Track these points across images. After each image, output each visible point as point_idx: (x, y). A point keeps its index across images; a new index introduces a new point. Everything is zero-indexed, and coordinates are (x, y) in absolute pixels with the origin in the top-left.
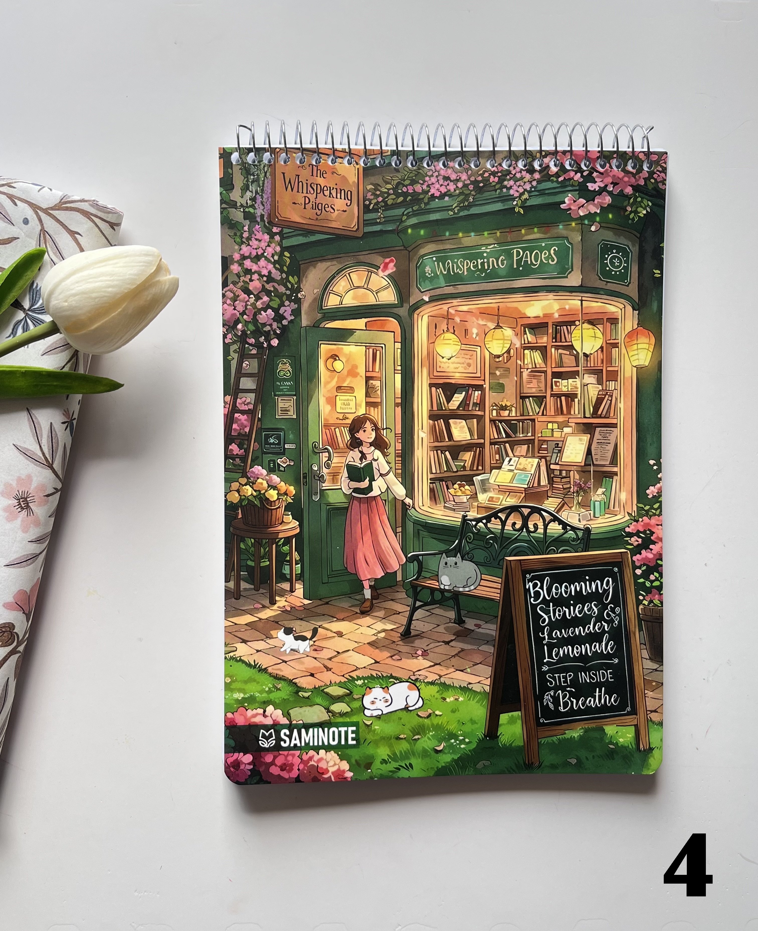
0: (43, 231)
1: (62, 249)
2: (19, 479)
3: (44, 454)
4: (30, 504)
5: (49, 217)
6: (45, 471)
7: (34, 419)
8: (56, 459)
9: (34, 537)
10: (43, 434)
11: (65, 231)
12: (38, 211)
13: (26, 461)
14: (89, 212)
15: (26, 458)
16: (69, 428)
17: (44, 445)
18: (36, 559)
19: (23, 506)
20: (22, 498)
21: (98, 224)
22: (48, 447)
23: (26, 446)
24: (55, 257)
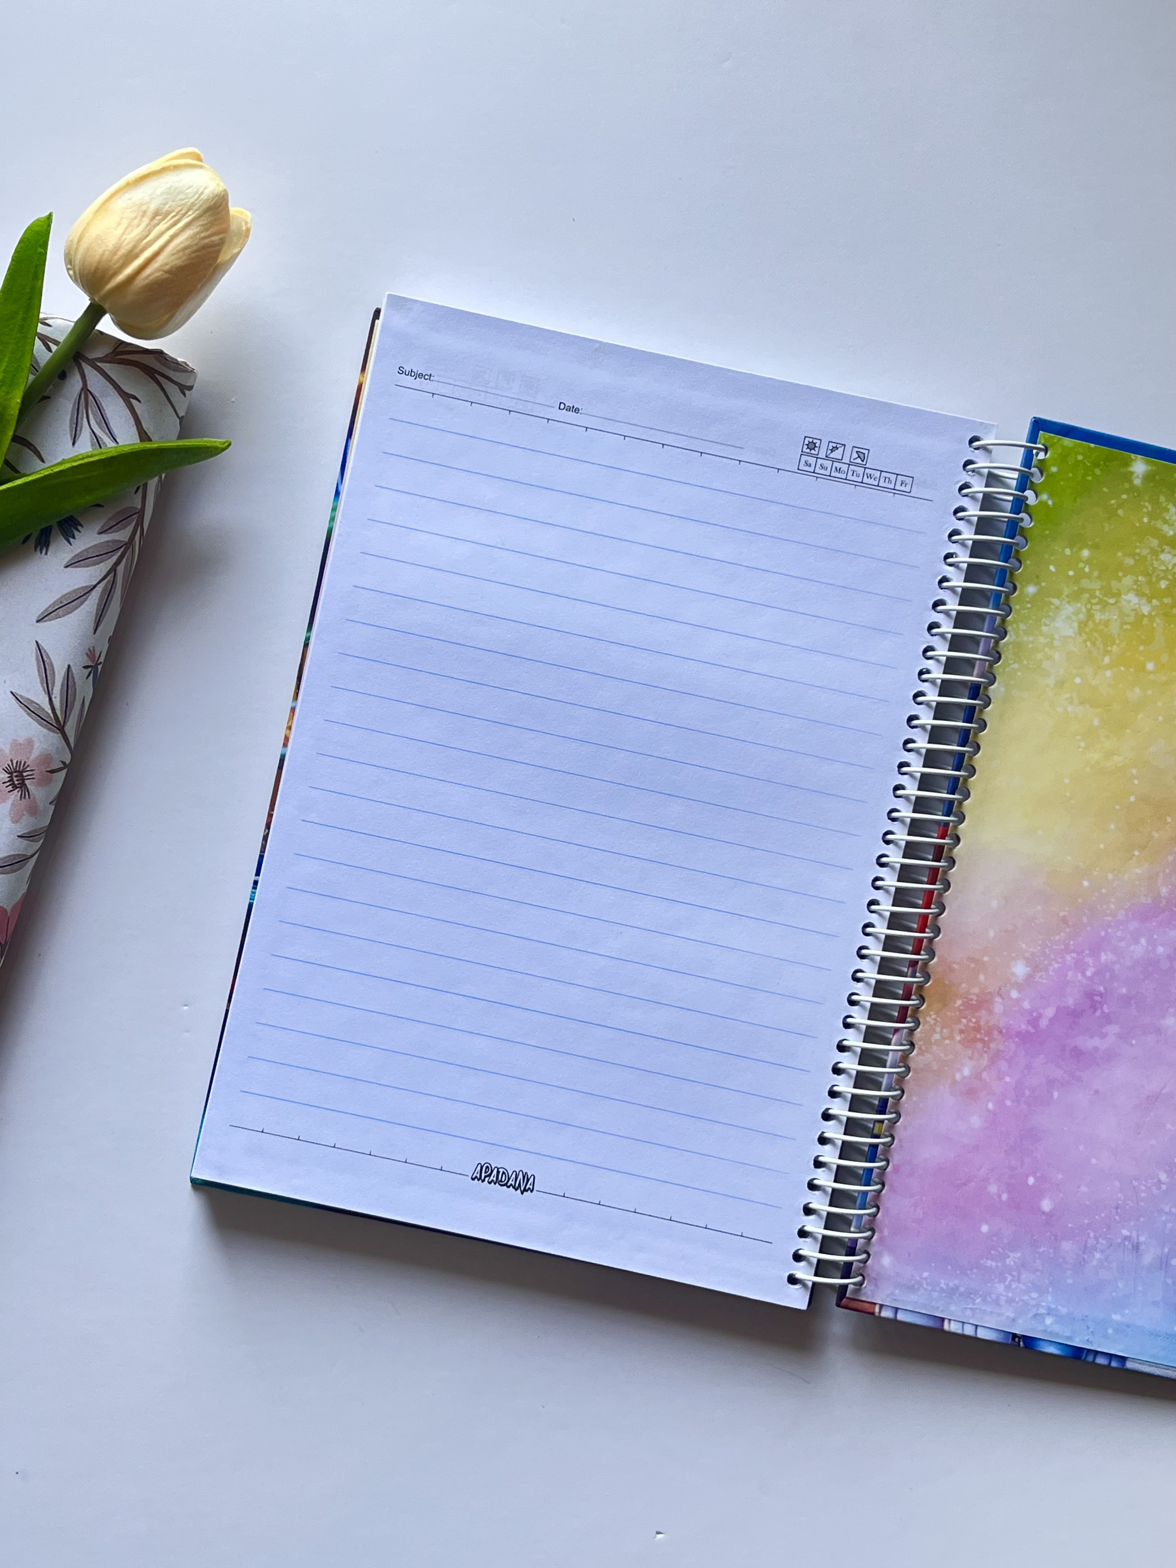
0: (85, 389)
1: (109, 417)
2: (15, 745)
3: (53, 709)
4: (27, 782)
5: (95, 372)
6: (52, 734)
7: (45, 658)
8: (70, 720)
9: (25, 832)
10: (56, 680)
11: (116, 393)
12: (81, 361)
13: (27, 717)
14: (153, 369)
15: (28, 714)
16: (92, 675)
17: (55, 697)
18: (25, 864)
19: (16, 783)
20: (15, 772)
21: (165, 386)
22: (61, 700)
23: (29, 697)
24: (98, 428)
